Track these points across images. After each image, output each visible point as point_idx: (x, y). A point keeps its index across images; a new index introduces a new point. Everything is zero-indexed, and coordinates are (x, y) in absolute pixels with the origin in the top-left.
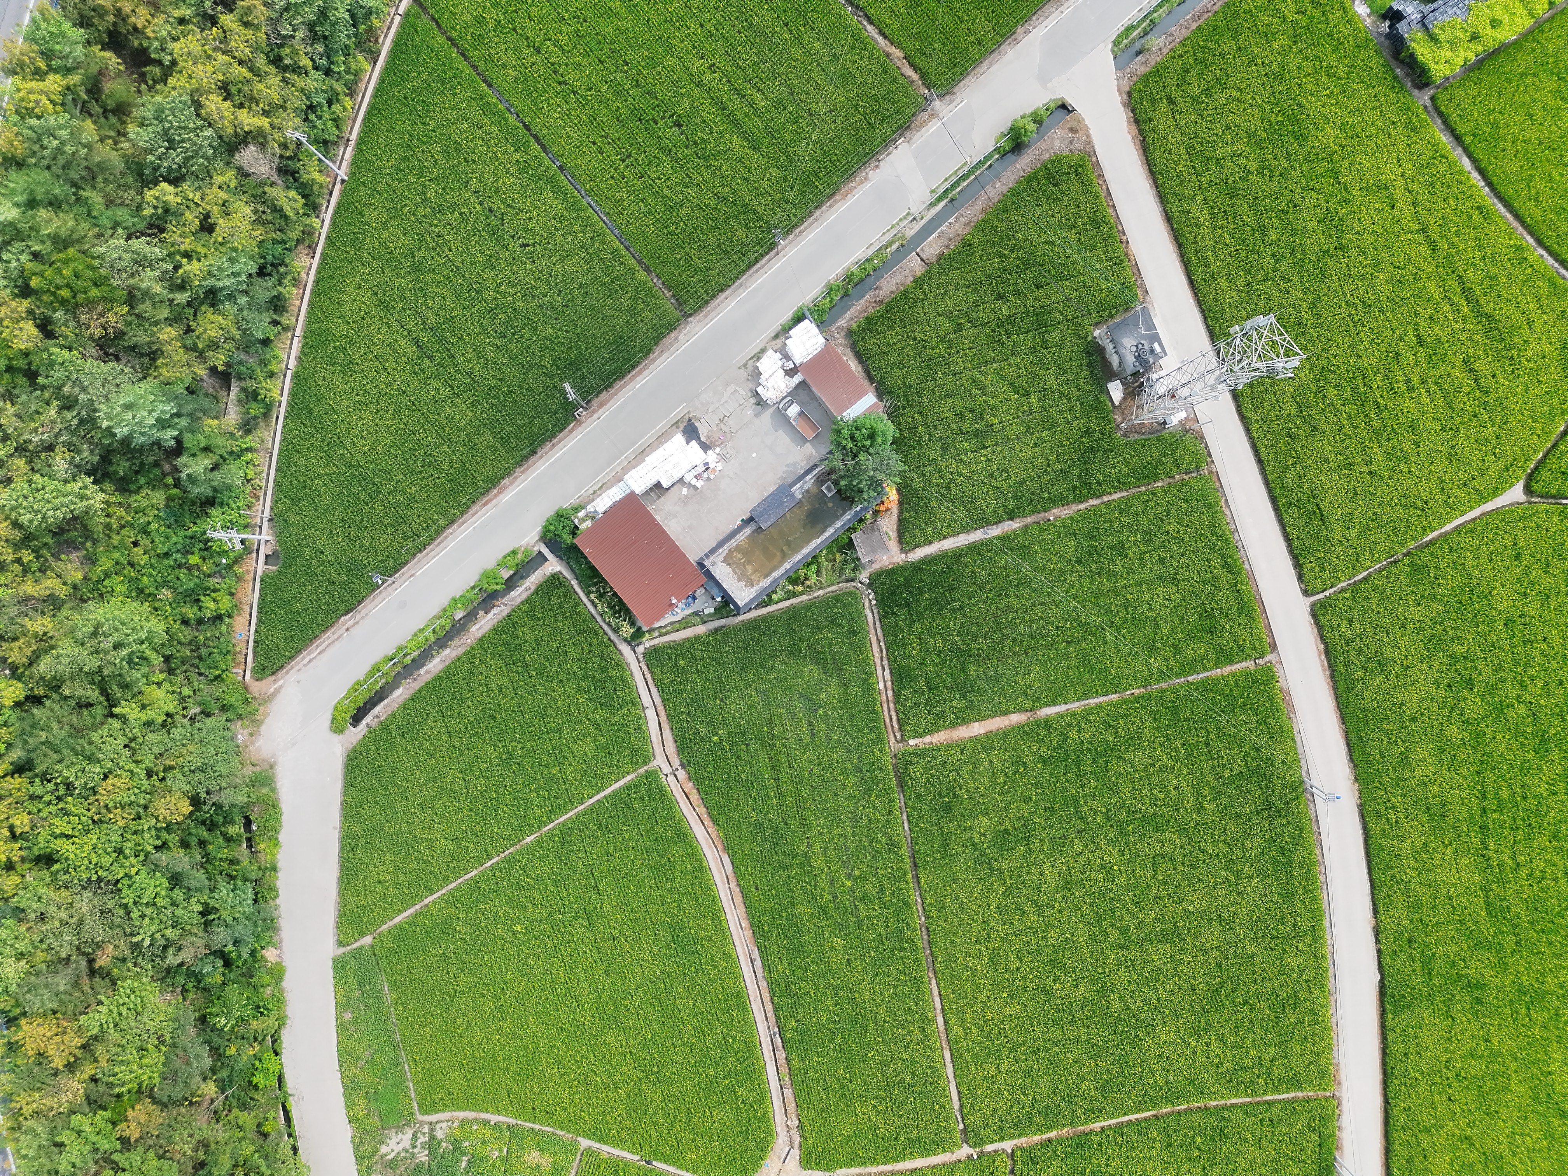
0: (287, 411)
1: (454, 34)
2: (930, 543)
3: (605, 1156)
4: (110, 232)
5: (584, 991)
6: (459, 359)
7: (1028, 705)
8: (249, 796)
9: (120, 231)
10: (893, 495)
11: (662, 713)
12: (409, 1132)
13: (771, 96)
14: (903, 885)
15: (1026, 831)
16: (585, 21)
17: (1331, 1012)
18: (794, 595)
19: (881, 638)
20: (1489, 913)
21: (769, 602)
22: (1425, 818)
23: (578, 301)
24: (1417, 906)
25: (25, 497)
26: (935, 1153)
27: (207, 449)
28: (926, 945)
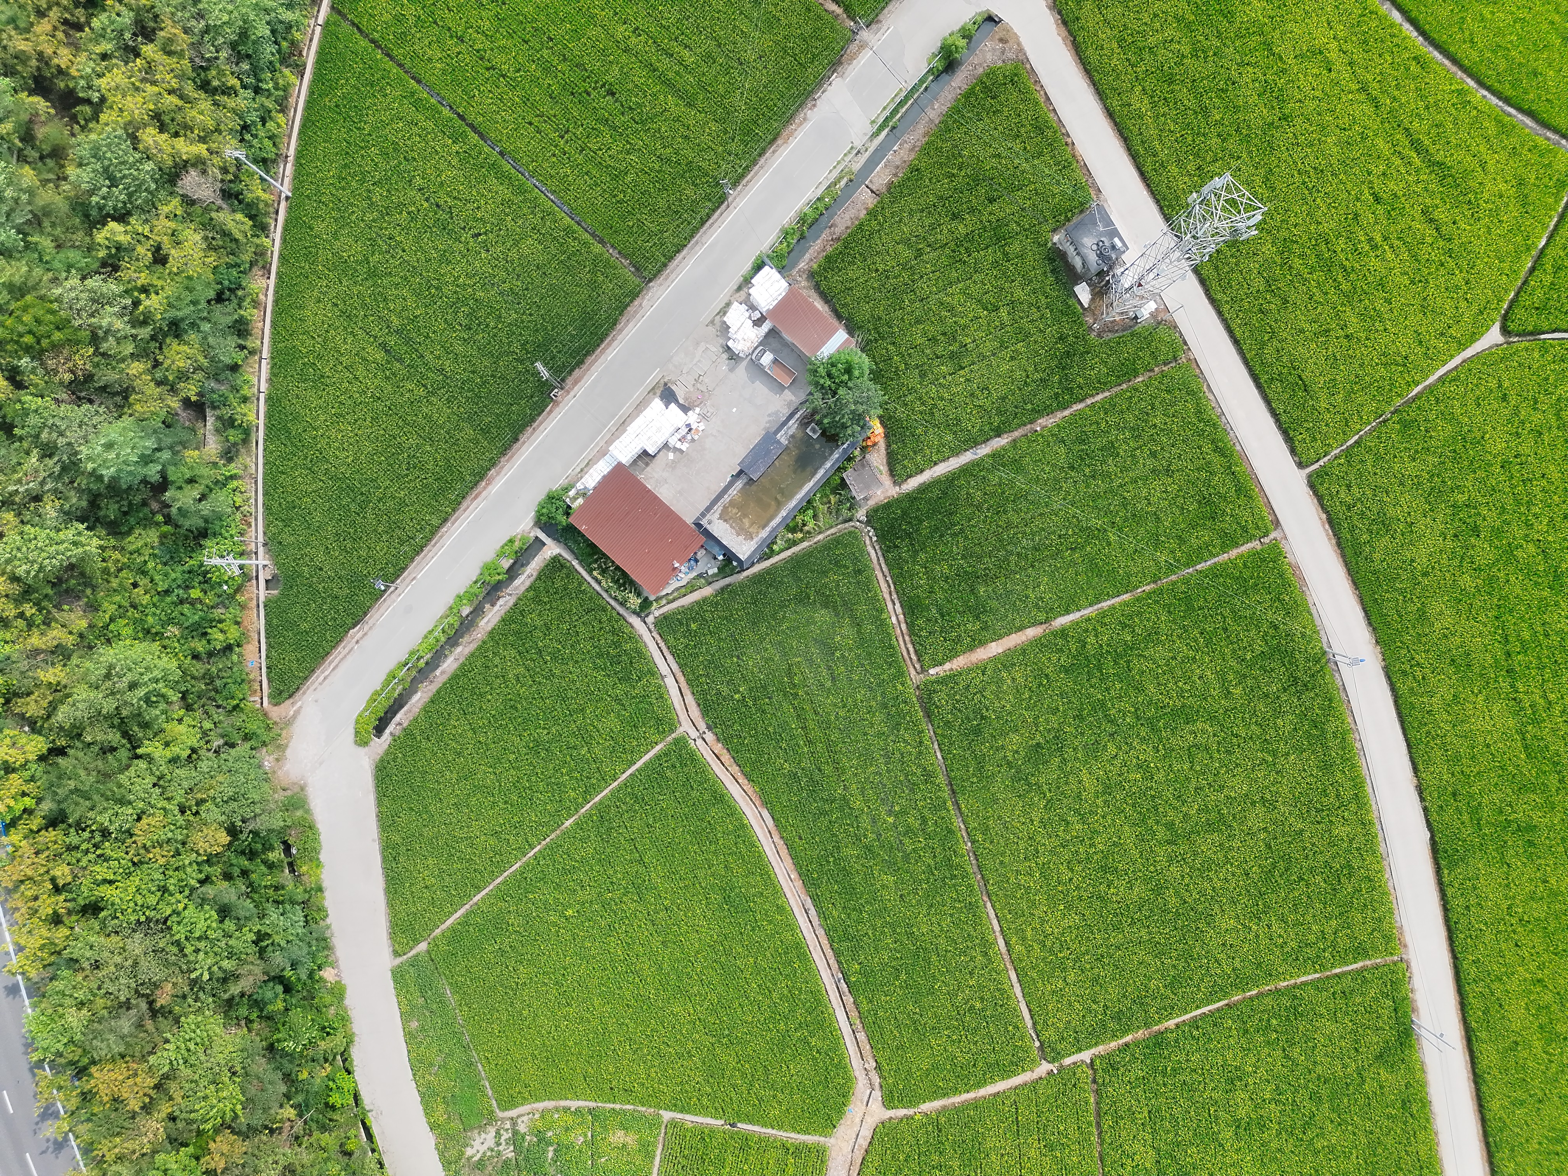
0: (266, 435)
1: (376, 35)
2: (922, 471)
3: (690, 1125)
4: (64, 274)
5: (646, 967)
6: (429, 357)
7: (1042, 616)
8: (285, 821)
9: (74, 271)
10: (878, 429)
11: (682, 679)
12: (492, 1131)
13: (698, 51)
14: (944, 813)
15: (1058, 742)
17: (1386, 876)
18: (795, 543)
19: (887, 575)
20: (1528, 756)
21: (772, 553)
22: (1451, 670)
23: (537, 282)
24: (1457, 759)
25: (19, 549)
26: (1015, 1073)
27: (191, 481)
28: (976, 869)
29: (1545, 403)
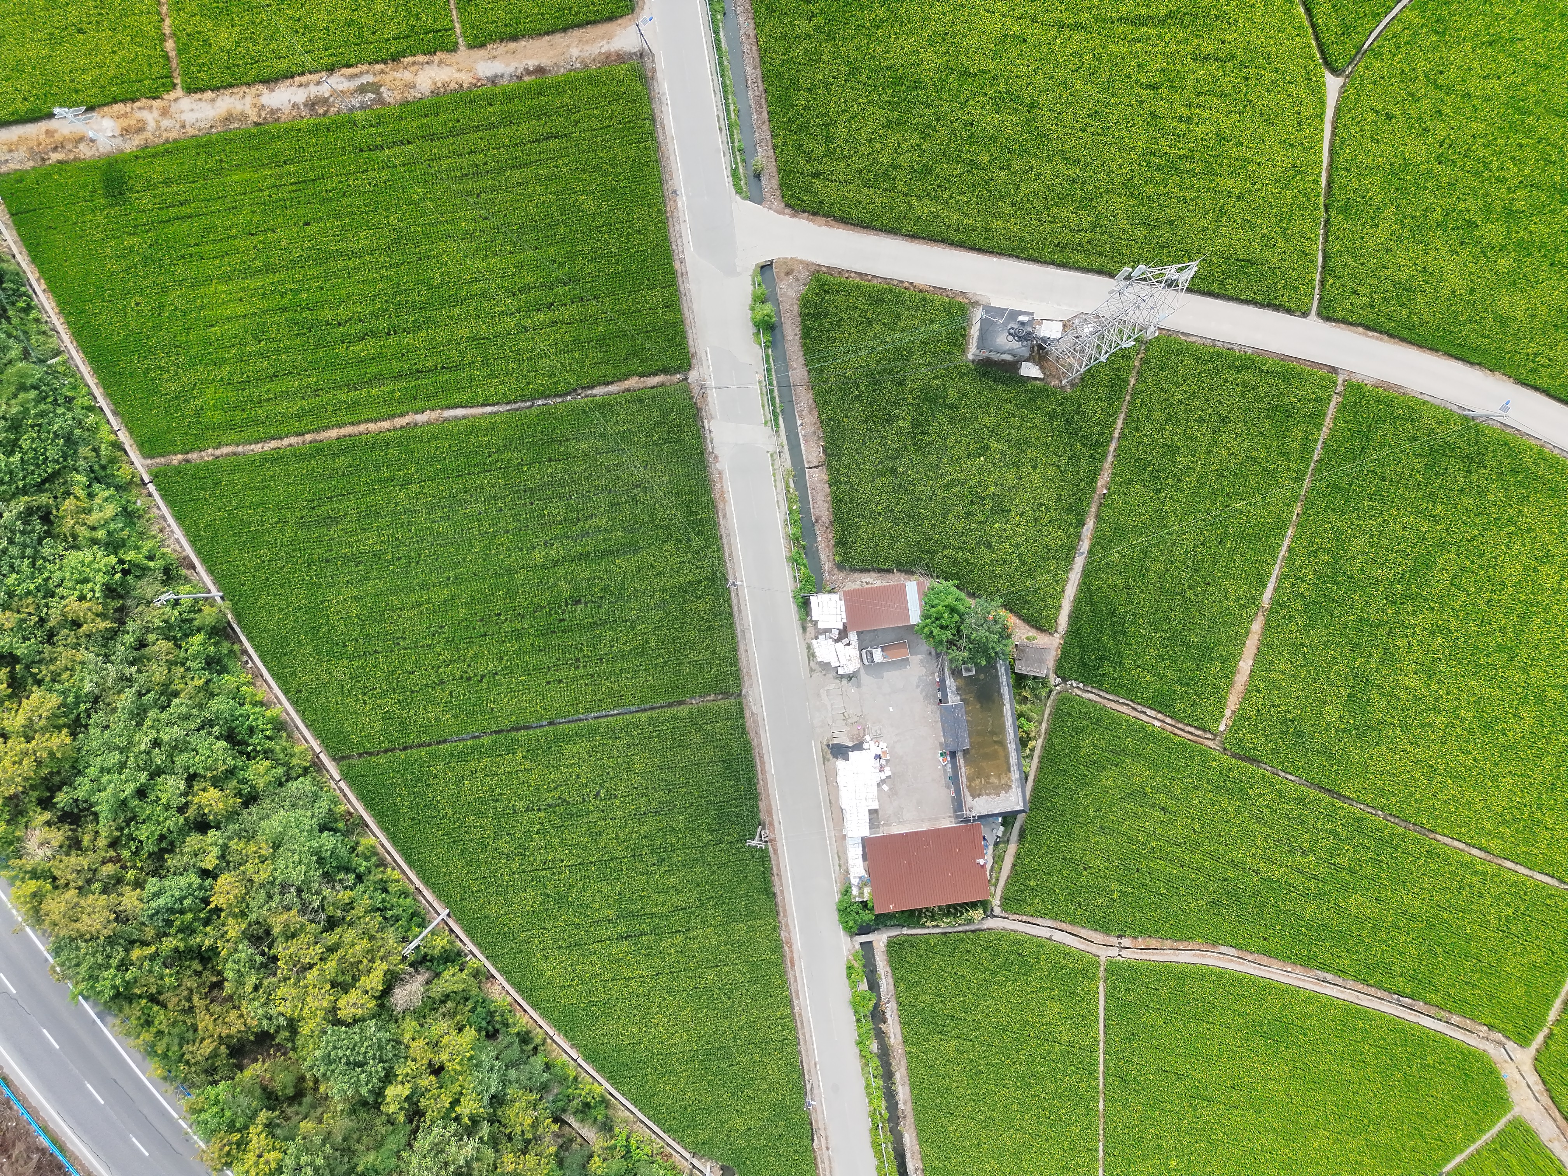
0: (614, 1086)
1: (385, 745)
2: (1060, 606)
7: (1252, 609)
9: (404, 1153)
11: (1064, 926)
13: (601, 510)
14: (1341, 813)
15: (1361, 679)
16: (441, 627)
18: (1033, 751)
19: (1117, 699)
21: (1027, 774)
28: (1404, 824)
29: (1419, 87)
